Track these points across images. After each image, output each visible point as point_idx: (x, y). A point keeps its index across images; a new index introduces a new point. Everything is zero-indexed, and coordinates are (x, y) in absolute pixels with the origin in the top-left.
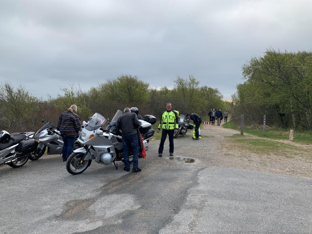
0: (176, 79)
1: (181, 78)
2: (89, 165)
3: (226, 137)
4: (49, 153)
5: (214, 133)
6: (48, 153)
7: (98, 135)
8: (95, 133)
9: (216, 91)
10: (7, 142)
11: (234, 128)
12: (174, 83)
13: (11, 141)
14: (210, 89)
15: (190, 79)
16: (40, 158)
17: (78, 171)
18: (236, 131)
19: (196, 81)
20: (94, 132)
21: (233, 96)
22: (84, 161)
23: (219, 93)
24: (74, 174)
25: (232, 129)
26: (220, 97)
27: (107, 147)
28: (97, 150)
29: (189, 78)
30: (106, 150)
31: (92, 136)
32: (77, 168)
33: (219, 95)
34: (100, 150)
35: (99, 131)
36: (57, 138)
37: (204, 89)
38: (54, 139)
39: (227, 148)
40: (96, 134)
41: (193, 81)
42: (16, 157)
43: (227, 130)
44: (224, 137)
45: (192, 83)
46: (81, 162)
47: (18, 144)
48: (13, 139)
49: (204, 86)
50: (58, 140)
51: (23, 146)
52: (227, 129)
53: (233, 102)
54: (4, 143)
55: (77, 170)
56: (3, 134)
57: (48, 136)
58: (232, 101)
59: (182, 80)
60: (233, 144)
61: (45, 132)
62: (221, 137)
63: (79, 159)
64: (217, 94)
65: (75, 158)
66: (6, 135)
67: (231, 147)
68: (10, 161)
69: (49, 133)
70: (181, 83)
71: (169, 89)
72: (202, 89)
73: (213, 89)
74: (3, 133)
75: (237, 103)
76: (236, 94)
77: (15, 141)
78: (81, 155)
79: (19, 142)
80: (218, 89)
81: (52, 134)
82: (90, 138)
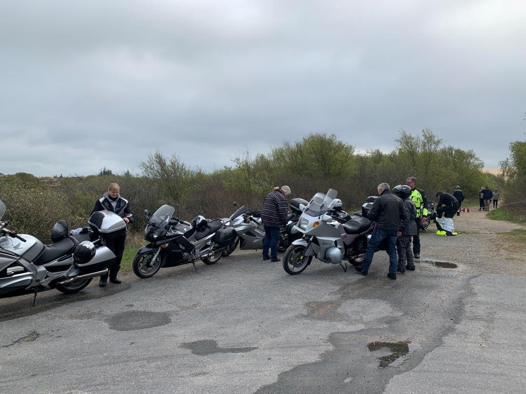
0: (399, 137)
1: (408, 134)
2: (309, 263)
3: (499, 233)
4: (242, 247)
5: (476, 227)
6: (240, 248)
7: (324, 222)
8: (321, 219)
9: (471, 156)
10: (203, 230)
11: (510, 220)
12: (396, 142)
13: (207, 230)
14: (458, 152)
15: (425, 136)
16: (231, 255)
17: (296, 270)
18: (516, 224)
19: (436, 139)
20: (319, 218)
21: (504, 164)
22: (304, 257)
23: (476, 159)
24: (291, 273)
25: (507, 222)
26: (477, 166)
27: (334, 239)
28: (321, 243)
29: (423, 134)
30: (333, 244)
31: (317, 223)
32: (296, 266)
33: (476, 162)
34: (325, 243)
35: (326, 217)
36: (255, 228)
37: (447, 152)
38: (251, 228)
39: (506, 249)
40: (322, 221)
41: (430, 139)
42: (213, 250)
43: (496, 223)
44: (496, 234)
45: (428, 142)
46: (302, 258)
47: (214, 234)
48: (209, 228)
49: (447, 146)
50: (256, 230)
51: (222, 236)
52: (497, 221)
53: (503, 175)
54: (201, 231)
55: (295, 268)
56: (200, 221)
57: (244, 224)
58: (502, 173)
59: (410, 138)
60: (517, 244)
61: (241, 219)
62: (491, 233)
63: (298, 254)
64: (471, 161)
65: (293, 252)
66: (203, 221)
67: (513, 249)
68: (206, 255)
69: (245, 221)
70: (407, 143)
71: (384, 154)
72: (443, 152)
73: (463, 151)
74: (200, 218)
75: (511, 176)
76: (510, 161)
77: (212, 228)
78: (300, 249)
79: (216, 230)
80: (474, 152)
81: (248, 222)
82: (314, 226)
